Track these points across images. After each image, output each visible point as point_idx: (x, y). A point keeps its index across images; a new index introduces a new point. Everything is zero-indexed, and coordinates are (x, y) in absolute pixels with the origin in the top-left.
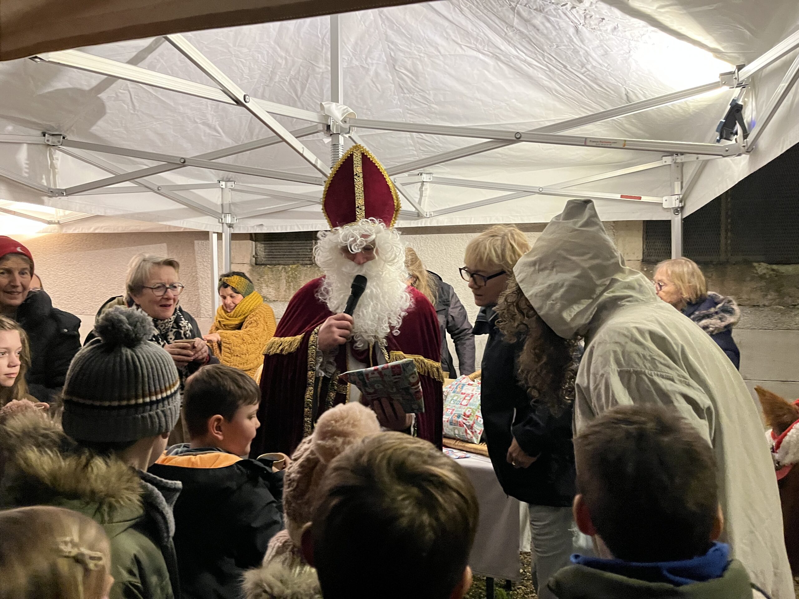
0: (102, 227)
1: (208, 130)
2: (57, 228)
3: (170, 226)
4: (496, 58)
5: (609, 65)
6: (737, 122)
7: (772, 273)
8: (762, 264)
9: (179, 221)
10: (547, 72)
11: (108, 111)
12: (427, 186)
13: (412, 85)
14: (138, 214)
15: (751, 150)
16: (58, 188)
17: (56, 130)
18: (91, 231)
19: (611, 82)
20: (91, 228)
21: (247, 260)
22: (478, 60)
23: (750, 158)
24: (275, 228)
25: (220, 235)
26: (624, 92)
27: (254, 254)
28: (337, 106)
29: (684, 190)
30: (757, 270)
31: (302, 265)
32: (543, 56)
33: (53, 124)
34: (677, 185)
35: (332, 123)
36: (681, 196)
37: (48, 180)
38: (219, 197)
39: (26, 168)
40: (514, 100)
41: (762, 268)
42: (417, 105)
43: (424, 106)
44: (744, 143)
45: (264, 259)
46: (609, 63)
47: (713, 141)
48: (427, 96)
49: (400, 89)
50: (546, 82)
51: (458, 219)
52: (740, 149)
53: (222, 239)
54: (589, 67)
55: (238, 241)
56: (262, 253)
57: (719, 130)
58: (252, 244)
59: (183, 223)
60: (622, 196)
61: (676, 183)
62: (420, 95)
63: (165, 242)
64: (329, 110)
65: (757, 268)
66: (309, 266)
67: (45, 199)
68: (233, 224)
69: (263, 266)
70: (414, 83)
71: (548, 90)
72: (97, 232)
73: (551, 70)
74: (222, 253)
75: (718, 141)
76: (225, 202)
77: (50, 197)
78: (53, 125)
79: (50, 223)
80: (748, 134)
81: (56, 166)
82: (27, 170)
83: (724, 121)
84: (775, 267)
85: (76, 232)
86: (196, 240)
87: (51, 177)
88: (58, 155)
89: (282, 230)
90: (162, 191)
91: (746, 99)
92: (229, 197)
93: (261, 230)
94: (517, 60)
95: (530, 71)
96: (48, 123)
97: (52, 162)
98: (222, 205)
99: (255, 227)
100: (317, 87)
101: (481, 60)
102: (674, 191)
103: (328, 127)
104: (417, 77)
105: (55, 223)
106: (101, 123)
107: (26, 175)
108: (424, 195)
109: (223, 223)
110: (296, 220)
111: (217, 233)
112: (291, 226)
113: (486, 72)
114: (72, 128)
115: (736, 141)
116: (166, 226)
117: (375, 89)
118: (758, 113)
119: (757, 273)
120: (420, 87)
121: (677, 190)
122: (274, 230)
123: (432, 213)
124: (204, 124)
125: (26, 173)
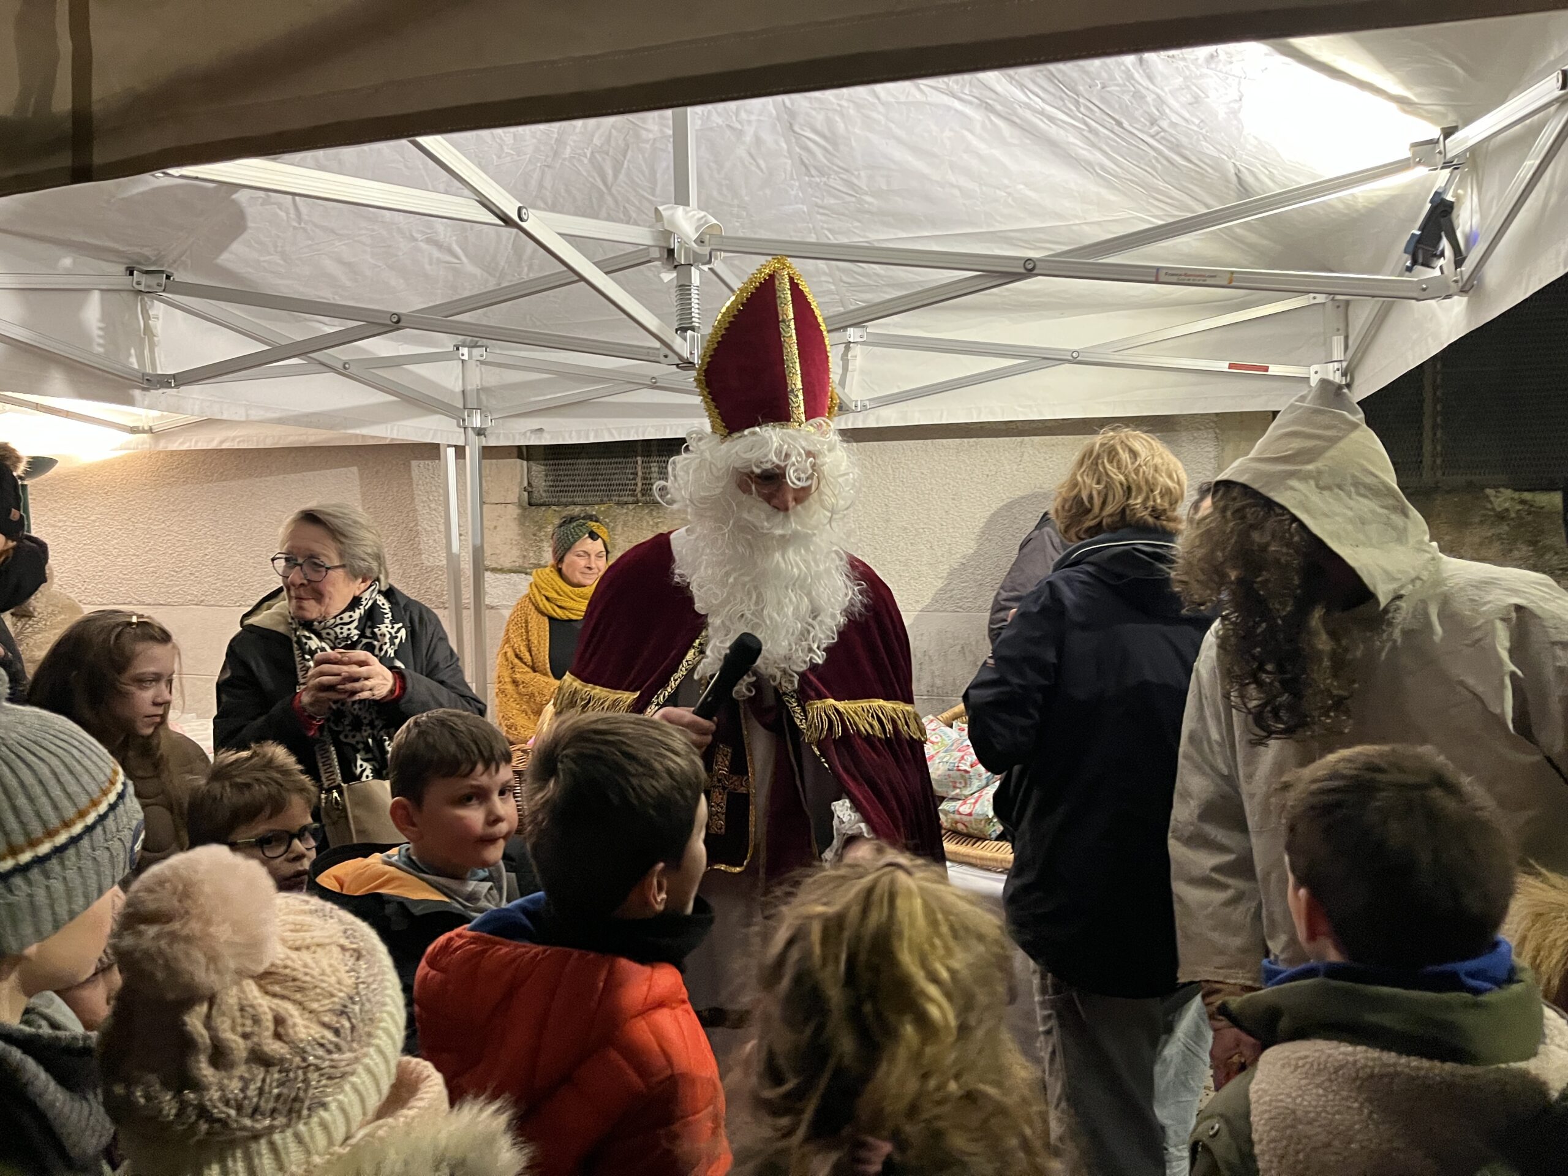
0: (234, 439)
1: (436, 253)
2: (148, 440)
3: (363, 436)
4: (986, 108)
5: (1202, 121)
6: (1443, 234)
7: (1519, 507)
8: (1502, 490)
9: (383, 426)
10: (1085, 133)
11: (250, 224)
12: (856, 351)
13: (825, 162)
14: (308, 415)
15: (1470, 287)
16: (159, 372)
17: (154, 263)
18: (213, 445)
19: (1208, 152)
20: (213, 440)
21: (513, 497)
22: (953, 112)
23: (1469, 301)
24: (567, 436)
25: (460, 451)
26: (1233, 171)
27: (526, 484)
28: (687, 212)
29: (1350, 352)
30: (1491, 502)
31: (618, 503)
32: (1077, 103)
33: (147, 251)
34: (1338, 342)
35: (677, 245)
36: (1345, 364)
37: (140, 357)
38: (457, 379)
39: (100, 337)
40: (1022, 187)
41: (1503, 499)
42: (835, 197)
43: (848, 198)
44: (1456, 275)
45: (544, 495)
46: (1203, 117)
47: (1398, 270)
48: (855, 181)
49: (803, 169)
50: (1084, 152)
51: (917, 415)
52: (1449, 287)
53: (464, 458)
54: (1165, 124)
55: (494, 461)
56: (541, 484)
57: (1411, 249)
58: (522, 466)
59: (392, 430)
60: (1231, 366)
61: (1335, 338)
62: (841, 179)
63: (353, 465)
64: (672, 222)
65: (1492, 499)
66: (631, 507)
67: (137, 393)
68: (485, 429)
69: (543, 508)
70: (828, 156)
71: (1085, 166)
72: (224, 446)
73: (1091, 130)
74: (465, 483)
75: (1409, 269)
76: (469, 388)
77: (144, 389)
78: (148, 253)
79: (134, 430)
80: (1464, 259)
81: (154, 331)
82: (101, 341)
83: (1419, 233)
84: (1527, 496)
85: (185, 447)
86: (416, 458)
87: (146, 352)
88: (158, 309)
89: (579, 439)
90: (353, 370)
91: (1460, 191)
92: (477, 378)
93: (540, 438)
94: (1028, 111)
95: (1053, 131)
96: (137, 250)
97: (146, 325)
98: (463, 392)
99: (528, 434)
100: (644, 167)
101: (956, 111)
102: (1331, 356)
103: (671, 252)
104: (835, 144)
105: (144, 431)
106: (237, 247)
107: (101, 350)
108: (850, 368)
109: (465, 428)
110: (605, 420)
111: (455, 446)
112: (596, 431)
113: (966, 133)
114: (183, 258)
115: (1442, 272)
116: (357, 435)
117: (754, 168)
118: (1483, 217)
119: (1493, 509)
120: (841, 164)
121: (1338, 353)
122: (564, 439)
123: (867, 403)
124: (429, 241)
125: (99, 345)
